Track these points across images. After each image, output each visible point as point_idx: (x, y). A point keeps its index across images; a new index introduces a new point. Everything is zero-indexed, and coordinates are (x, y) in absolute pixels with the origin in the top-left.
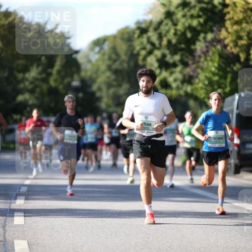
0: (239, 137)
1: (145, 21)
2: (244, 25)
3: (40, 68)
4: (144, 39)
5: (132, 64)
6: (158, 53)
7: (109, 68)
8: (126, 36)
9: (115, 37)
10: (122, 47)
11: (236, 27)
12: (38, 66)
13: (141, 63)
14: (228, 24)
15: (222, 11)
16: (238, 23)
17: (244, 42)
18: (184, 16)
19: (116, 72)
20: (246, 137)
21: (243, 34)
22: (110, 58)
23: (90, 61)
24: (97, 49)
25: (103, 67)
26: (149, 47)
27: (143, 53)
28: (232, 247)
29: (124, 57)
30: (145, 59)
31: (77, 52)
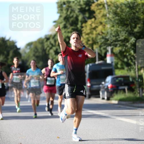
0: (90, 83)
1: (48, 35)
2: (90, 35)
3: (4, 57)
4: (48, 43)
5: (44, 53)
6: (54, 48)
7: (34, 55)
8: (41, 41)
9: (36, 42)
10: (39, 46)
11: (87, 36)
12: (3, 55)
13: (47, 53)
14: (84, 35)
15: (81, 30)
16: (88, 34)
17: (90, 42)
18: (65, 32)
19: (37, 57)
20: (93, 83)
21: (90, 39)
22: (34, 51)
23: (25, 53)
24: (28, 47)
25: (32, 55)
26: (50, 46)
27: (48, 48)
28: (87, 130)
29: (40, 50)
30: (49, 51)
31: (19, 49)
